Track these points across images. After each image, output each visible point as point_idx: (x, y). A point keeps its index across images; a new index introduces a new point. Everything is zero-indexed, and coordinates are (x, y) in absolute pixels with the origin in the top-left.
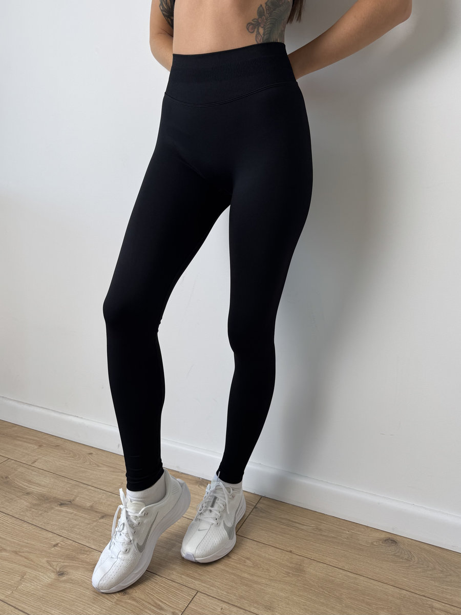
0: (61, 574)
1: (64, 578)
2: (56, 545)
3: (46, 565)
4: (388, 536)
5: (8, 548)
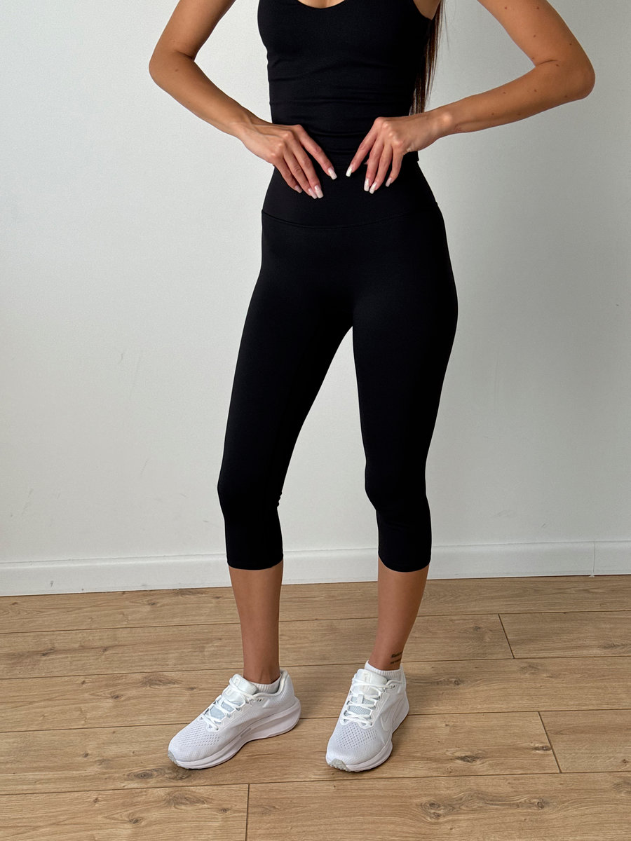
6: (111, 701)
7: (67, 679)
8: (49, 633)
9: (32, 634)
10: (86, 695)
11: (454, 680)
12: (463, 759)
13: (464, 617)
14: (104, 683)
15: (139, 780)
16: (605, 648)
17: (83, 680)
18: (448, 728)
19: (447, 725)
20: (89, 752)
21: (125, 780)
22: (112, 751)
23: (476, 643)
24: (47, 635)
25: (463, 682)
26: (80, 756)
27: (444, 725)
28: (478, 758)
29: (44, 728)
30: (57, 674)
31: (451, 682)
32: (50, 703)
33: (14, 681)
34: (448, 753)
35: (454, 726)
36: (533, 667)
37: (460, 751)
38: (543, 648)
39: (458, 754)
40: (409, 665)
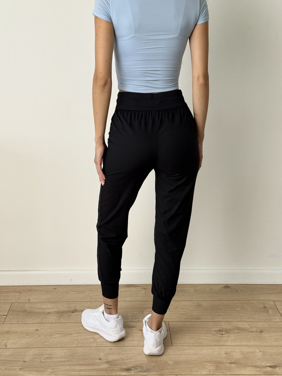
4: (224, 285)
8: (73, 302)
9: (65, 303)
11: (259, 330)
12: (270, 367)
13: (258, 302)
15: (126, 372)
18: (261, 353)
19: (260, 351)
20: (101, 358)
21: (120, 371)
22: (111, 358)
23: (266, 314)
24: (72, 303)
25: (263, 331)
26: (97, 359)
27: (259, 351)
28: (277, 366)
29: (79, 346)
31: (258, 331)
32: (79, 334)
33: (61, 324)
34: (263, 364)
35: (263, 352)
37: (268, 363)
39: (268, 365)
40: (238, 323)
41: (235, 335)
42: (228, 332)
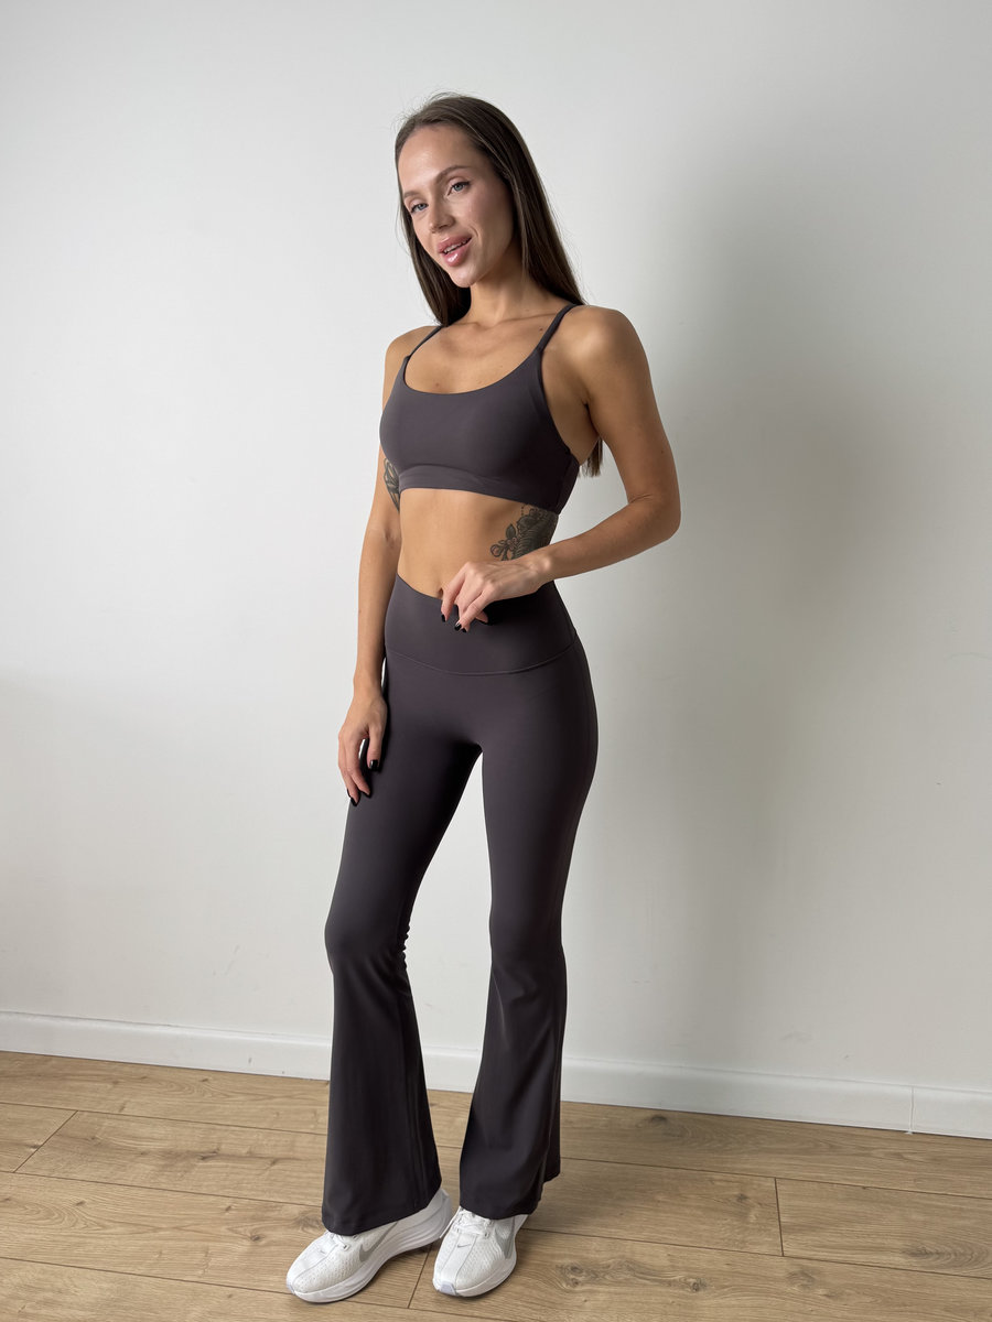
0: (257, 1239)
1: (263, 1242)
2: (228, 1209)
3: (230, 1233)
5: (164, 1226)
6: (247, 1243)
7: (212, 1199)
10: (223, 1229)
11: (692, 1281)
14: (252, 1213)
16: (913, 1255)
17: (228, 1204)
23: (736, 1222)
25: (704, 1286)
30: (204, 1190)
31: (688, 1284)
32: (178, 1234)
33: (152, 1193)
36: (806, 1275)
38: (827, 1243)
40: (638, 1247)
41: (612, 1289)
42: (597, 1276)
